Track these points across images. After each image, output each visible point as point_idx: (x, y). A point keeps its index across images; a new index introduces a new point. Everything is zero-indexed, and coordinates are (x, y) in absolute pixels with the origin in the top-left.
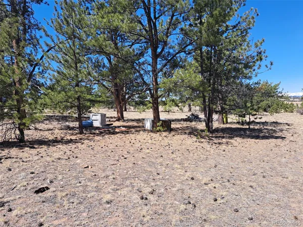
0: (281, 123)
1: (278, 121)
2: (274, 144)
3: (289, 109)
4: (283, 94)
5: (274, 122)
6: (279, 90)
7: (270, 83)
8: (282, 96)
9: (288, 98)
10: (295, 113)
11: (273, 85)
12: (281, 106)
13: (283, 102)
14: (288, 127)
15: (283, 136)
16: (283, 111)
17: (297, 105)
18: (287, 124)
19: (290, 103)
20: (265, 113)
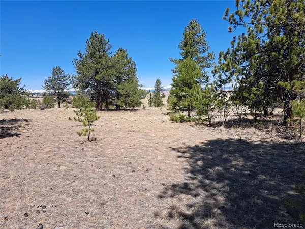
0: (20, 120)
1: (18, 118)
2: (5, 144)
3: (31, 105)
4: (24, 90)
5: (12, 119)
6: (20, 86)
7: (10, 78)
8: (24, 92)
9: (29, 94)
10: (37, 109)
11: (13, 80)
12: (23, 102)
13: (25, 98)
14: (26, 123)
15: (18, 133)
16: (25, 107)
17: (39, 101)
18: (25, 120)
19: (32, 99)
20: (5, 110)
